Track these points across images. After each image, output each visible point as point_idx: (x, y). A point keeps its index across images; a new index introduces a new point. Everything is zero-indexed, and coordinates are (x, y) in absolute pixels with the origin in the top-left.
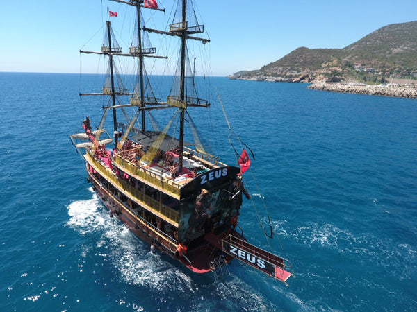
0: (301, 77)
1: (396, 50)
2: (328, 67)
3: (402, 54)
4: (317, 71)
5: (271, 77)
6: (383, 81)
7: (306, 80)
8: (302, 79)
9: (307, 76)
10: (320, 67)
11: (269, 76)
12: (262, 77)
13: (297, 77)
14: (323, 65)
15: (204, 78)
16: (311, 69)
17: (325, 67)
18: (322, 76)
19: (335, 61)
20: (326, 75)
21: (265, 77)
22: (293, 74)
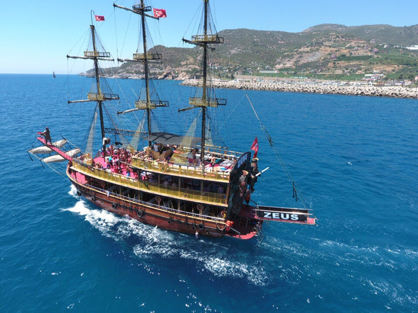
0: (165, 74)
1: (233, 52)
2: (187, 65)
3: (237, 55)
4: (177, 69)
5: (135, 75)
6: (233, 78)
7: (170, 78)
8: (166, 76)
9: (170, 73)
10: (180, 65)
11: (132, 73)
12: (125, 74)
13: (161, 74)
14: (183, 63)
15: (54, 76)
16: (171, 67)
17: (184, 65)
18: (185, 74)
19: (191, 60)
20: (187, 72)
21: (128, 75)
22: (157, 72)
